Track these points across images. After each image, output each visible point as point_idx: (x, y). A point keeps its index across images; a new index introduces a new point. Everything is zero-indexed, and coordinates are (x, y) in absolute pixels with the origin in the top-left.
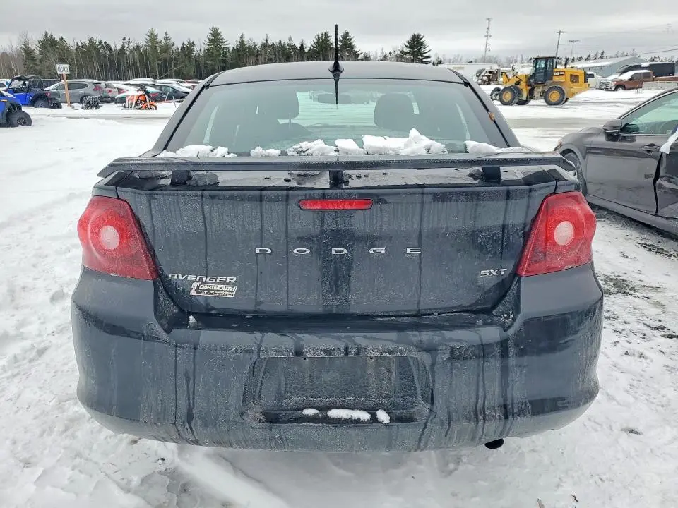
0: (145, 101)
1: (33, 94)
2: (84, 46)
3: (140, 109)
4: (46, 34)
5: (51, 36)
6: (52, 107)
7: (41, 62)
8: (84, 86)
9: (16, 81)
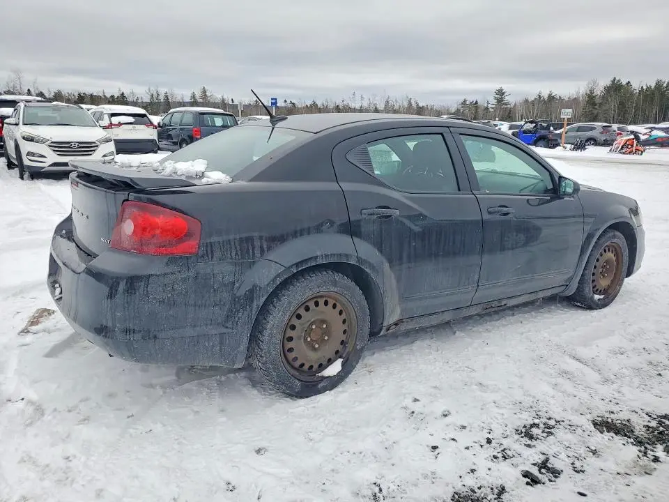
0: (632, 146)
1: (537, 135)
2: (649, 88)
3: (624, 153)
4: (615, 79)
5: (619, 81)
6: (550, 148)
7: (600, 107)
8: (592, 129)
9: (529, 124)
